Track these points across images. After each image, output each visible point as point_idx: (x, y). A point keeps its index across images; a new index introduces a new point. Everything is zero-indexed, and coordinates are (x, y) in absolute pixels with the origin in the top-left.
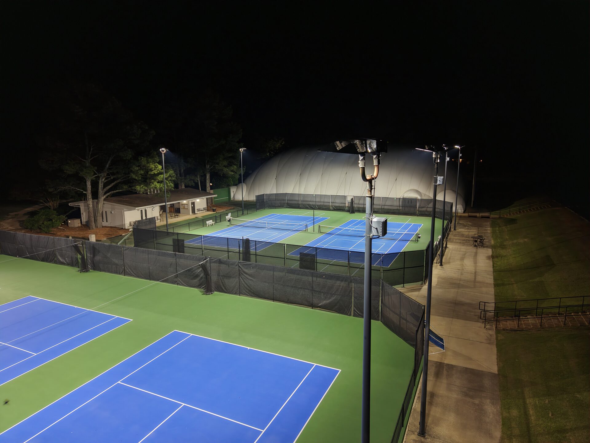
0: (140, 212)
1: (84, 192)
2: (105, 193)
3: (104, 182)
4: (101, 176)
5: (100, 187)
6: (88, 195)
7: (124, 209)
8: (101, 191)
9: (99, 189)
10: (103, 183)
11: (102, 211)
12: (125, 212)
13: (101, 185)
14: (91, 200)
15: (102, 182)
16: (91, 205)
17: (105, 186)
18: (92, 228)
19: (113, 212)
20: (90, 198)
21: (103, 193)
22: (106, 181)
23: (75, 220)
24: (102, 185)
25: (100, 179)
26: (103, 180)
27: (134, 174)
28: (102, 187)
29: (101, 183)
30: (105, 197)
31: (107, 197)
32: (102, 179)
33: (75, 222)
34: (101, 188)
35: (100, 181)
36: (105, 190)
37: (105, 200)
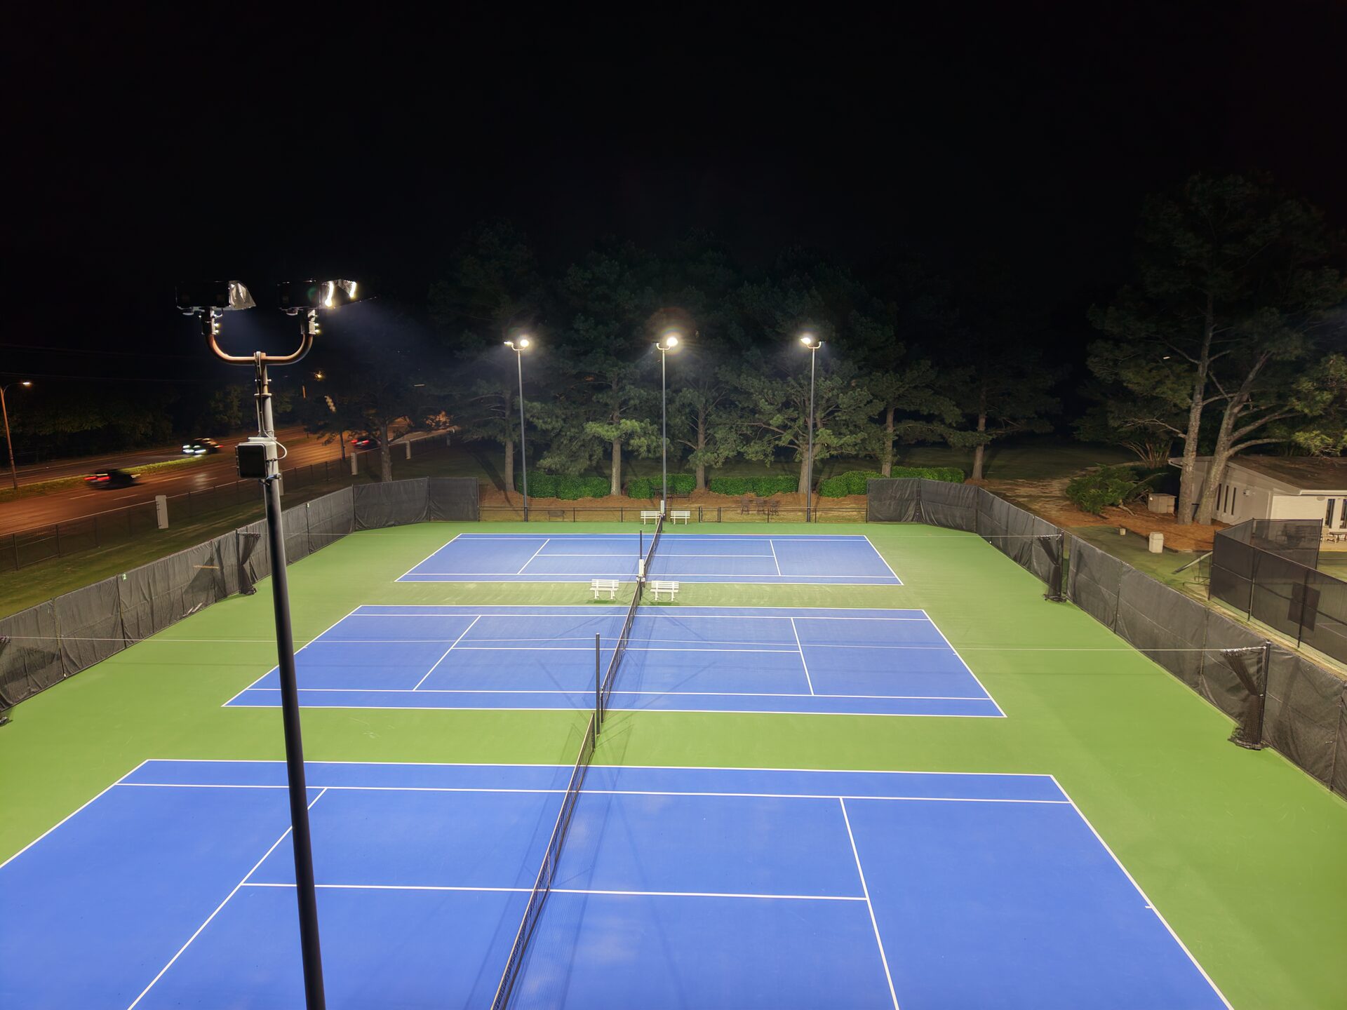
0: (1325, 503)
1: (1181, 435)
2: (1234, 444)
3: (1239, 415)
4: (1232, 401)
5: (1224, 425)
6: (1187, 442)
7: (1275, 489)
8: (1223, 437)
9: (1221, 430)
10: (1232, 419)
11: (1217, 484)
12: (1274, 497)
13: (1227, 423)
14: (1192, 455)
15: (1230, 415)
16: (1191, 468)
17: (1236, 427)
18: (1184, 521)
19: (1248, 493)
20: (1191, 449)
21: (1230, 443)
22: (1244, 413)
23: (1161, 498)
24: (1231, 422)
25: (1229, 407)
26: (1236, 410)
27: (1299, 399)
28: (1230, 427)
29: (1229, 419)
30: (1231, 452)
31: (1236, 454)
32: (1233, 407)
33: (1160, 500)
34: (1227, 428)
35: (1227, 413)
36: (1237, 435)
37: (1230, 458)
